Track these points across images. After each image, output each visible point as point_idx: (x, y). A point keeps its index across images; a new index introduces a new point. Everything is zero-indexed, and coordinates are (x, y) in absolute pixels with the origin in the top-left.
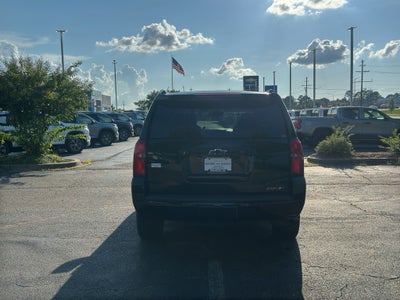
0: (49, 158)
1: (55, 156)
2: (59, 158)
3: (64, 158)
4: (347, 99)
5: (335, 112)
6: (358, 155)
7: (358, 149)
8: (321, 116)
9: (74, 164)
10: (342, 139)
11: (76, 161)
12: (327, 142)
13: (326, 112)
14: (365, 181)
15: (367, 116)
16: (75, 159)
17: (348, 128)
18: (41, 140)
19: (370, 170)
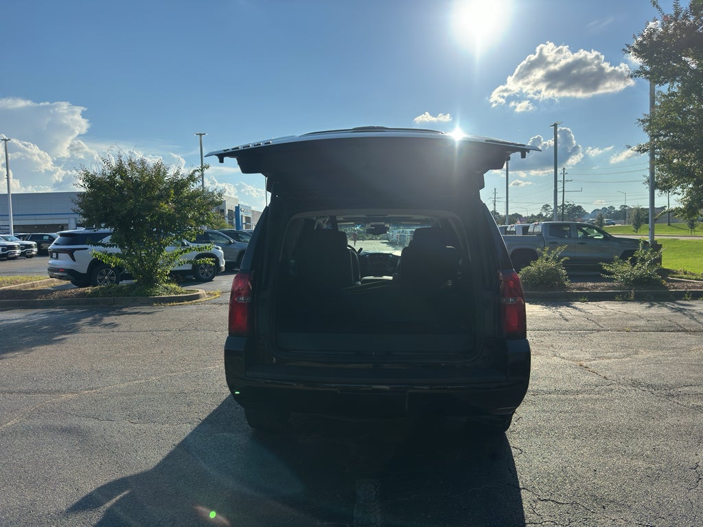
0: (167, 288)
1: (173, 286)
2: (179, 288)
3: (184, 289)
4: (544, 214)
5: (538, 229)
6: (574, 287)
7: (574, 278)
8: (520, 234)
9: (197, 297)
10: (552, 265)
11: (201, 292)
12: (532, 268)
13: (525, 229)
14: (591, 325)
15: (580, 234)
16: (200, 289)
17: (559, 250)
18: (155, 265)
19: (594, 308)
